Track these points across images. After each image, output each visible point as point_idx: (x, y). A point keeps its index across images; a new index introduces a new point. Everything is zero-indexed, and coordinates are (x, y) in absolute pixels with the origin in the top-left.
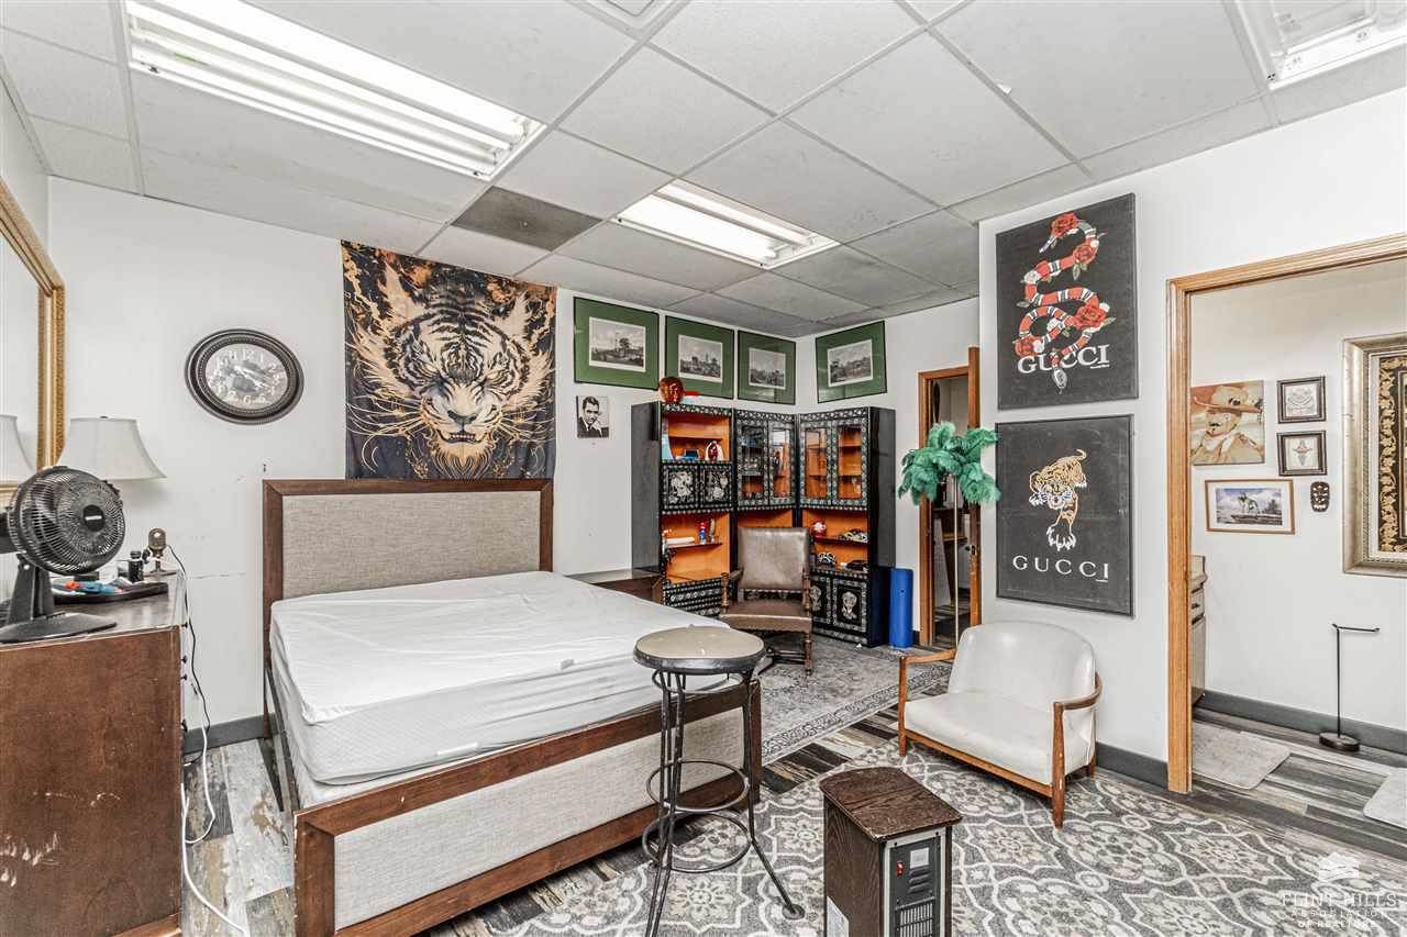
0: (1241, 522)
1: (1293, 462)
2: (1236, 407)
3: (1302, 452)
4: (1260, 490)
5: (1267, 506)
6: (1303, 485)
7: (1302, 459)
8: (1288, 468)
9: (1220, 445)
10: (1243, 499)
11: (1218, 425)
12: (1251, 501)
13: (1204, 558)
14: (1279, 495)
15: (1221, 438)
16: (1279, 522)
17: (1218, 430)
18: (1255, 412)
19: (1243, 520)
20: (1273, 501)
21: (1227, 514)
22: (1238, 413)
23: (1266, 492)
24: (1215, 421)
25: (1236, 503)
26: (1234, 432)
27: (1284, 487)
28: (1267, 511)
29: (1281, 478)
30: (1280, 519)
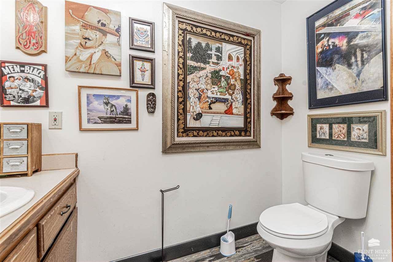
0: (105, 122)
1: (138, 79)
3: (143, 71)
4: (118, 97)
5: (122, 110)
6: (143, 94)
7: (143, 76)
8: (135, 82)
9: (91, 57)
10: (107, 104)
11: (89, 39)
12: (112, 106)
13: (77, 155)
14: (129, 101)
15: (91, 51)
16: (129, 122)
17: (89, 44)
18: (116, 35)
19: (105, 120)
20: (126, 106)
21: (95, 115)
22: (105, 33)
23: (121, 98)
24: (86, 36)
25: (102, 107)
26: (101, 48)
27: (133, 95)
28: (122, 113)
29: (131, 88)
30: (130, 120)
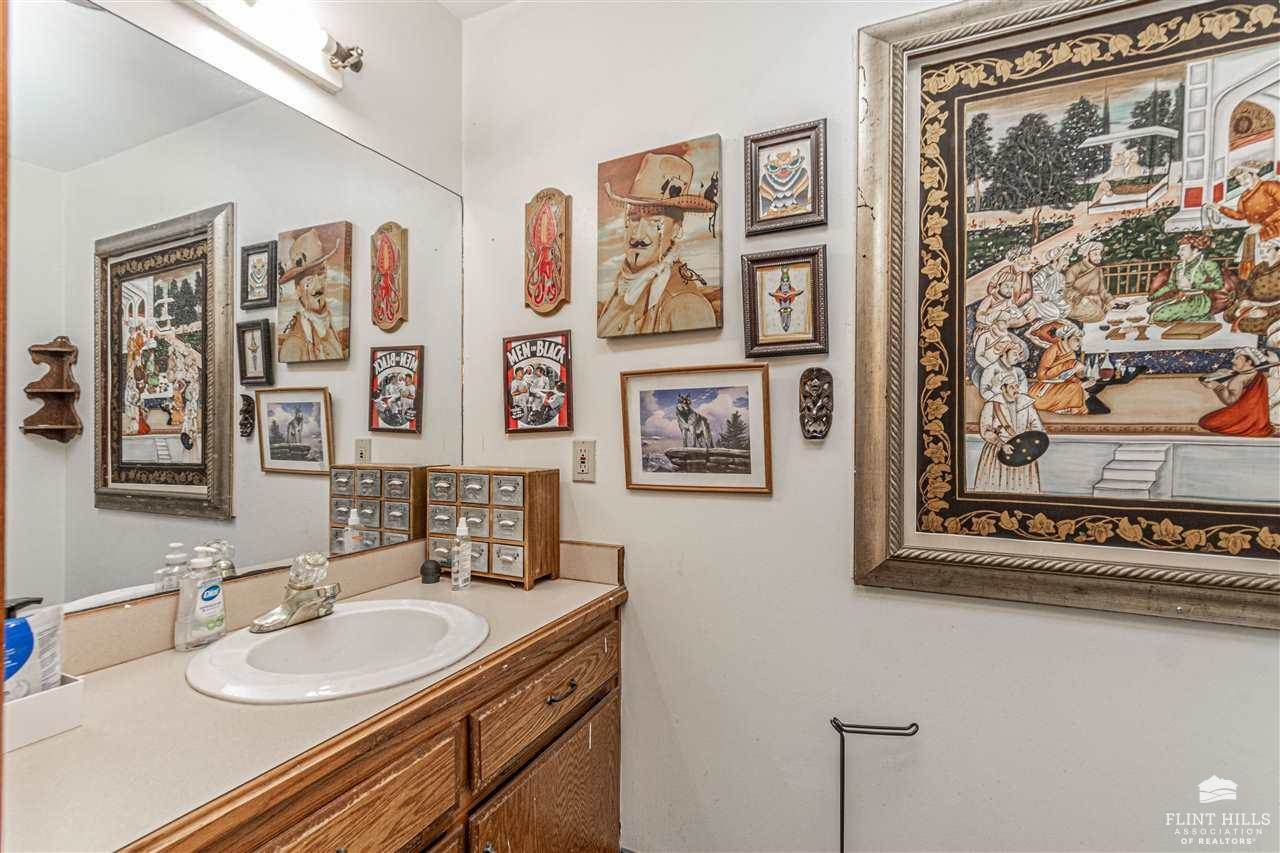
0: (682, 468)
1: (771, 328)
2: (675, 201)
3: (785, 299)
4: (712, 394)
5: (724, 431)
6: (787, 375)
7: (786, 316)
8: (762, 339)
9: (648, 290)
10: (685, 414)
11: (644, 245)
12: (700, 419)
13: (621, 552)
14: (743, 402)
15: (647, 274)
16: (745, 467)
17: (645, 255)
18: (704, 210)
19: (683, 462)
20: (736, 416)
21: (660, 447)
22: (676, 214)
23: (721, 396)
24: (638, 237)
25: (673, 426)
26: (670, 259)
27: (753, 382)
28: (725, 440)
29: (751, 362)
30: (747, 461)
